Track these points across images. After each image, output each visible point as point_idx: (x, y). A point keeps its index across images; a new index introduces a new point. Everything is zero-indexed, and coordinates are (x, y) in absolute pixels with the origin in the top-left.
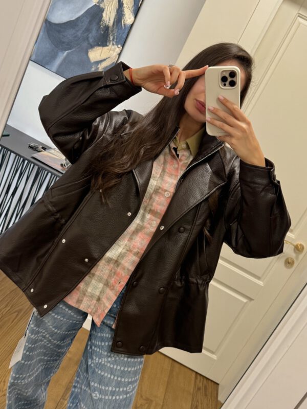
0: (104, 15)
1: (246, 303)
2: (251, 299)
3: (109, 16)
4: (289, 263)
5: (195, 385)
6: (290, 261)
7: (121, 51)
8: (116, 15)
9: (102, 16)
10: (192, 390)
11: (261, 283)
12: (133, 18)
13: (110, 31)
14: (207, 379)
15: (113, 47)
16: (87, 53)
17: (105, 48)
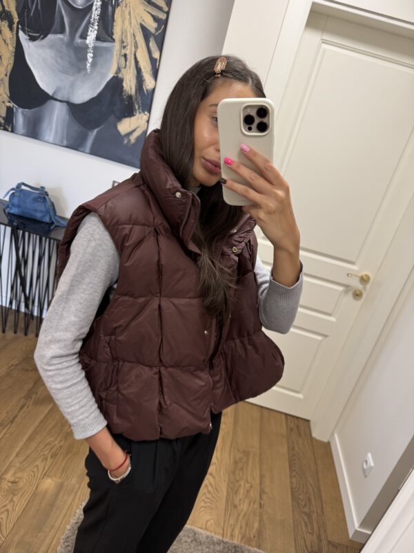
0: (124, 84)
1: (322, 340)
2: (326, 336)
3: (129, 85)
4: (357, 295)
5: (287, 427)
6: (358, 293)
7: (149, 118)
8: (137, 82)
9: (123, 87)
10: (285, 433)
11: (333, 319)
12: (153, 82)
13: (134, 100)
14: (298, 418)
15: (140, 115)
16: (116, 127)
17: (133, 119)
